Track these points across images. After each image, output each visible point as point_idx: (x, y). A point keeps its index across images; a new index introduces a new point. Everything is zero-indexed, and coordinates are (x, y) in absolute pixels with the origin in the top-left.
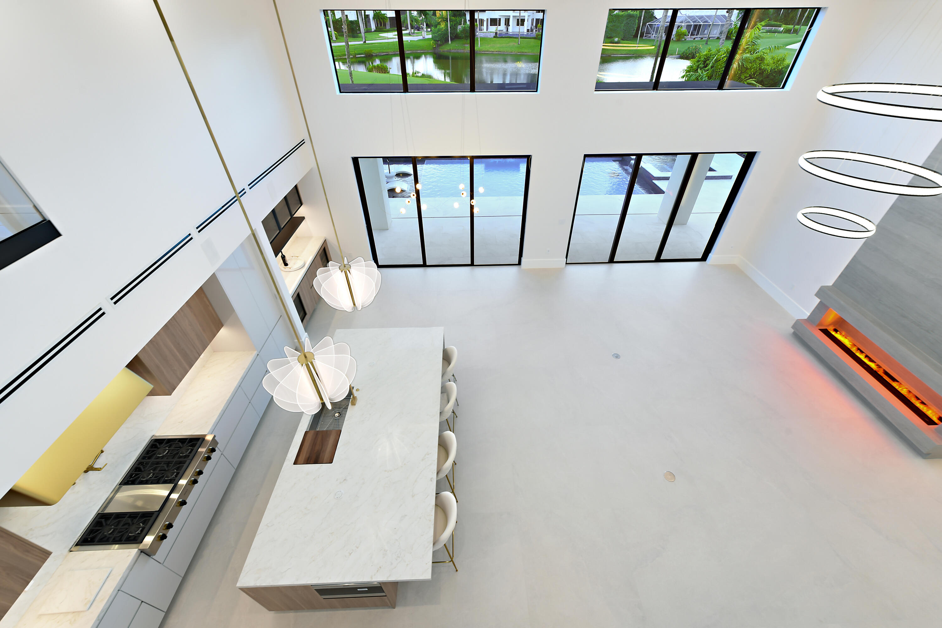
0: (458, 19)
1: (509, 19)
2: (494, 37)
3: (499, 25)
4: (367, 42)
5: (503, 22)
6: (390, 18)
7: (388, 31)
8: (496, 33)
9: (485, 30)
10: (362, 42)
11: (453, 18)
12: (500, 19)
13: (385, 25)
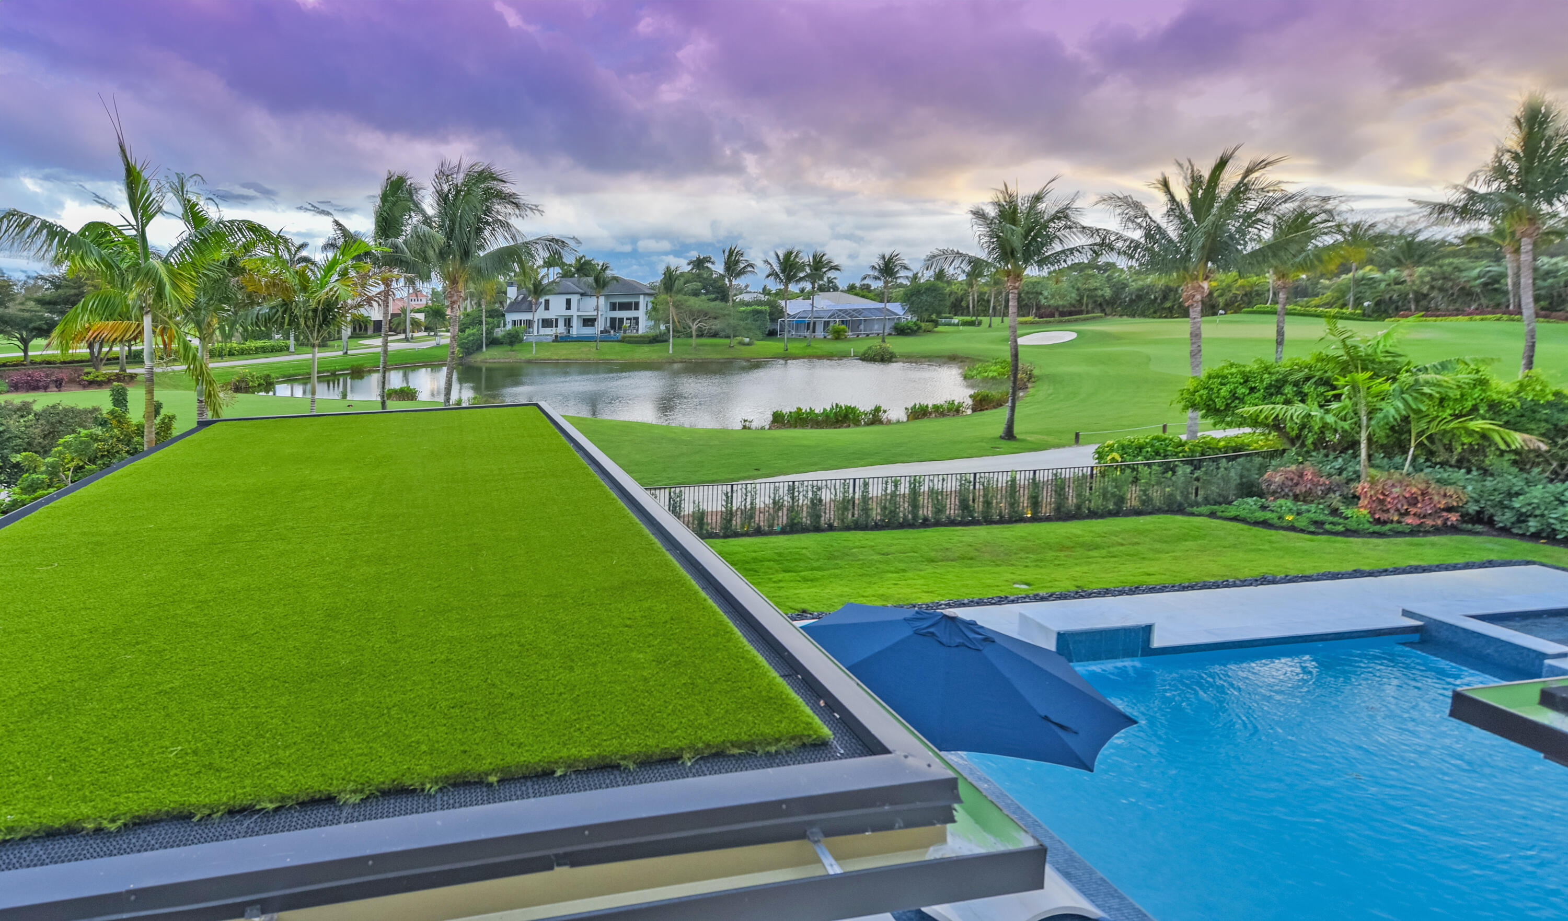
0: (496, 321)
1: (569, 320)
2: (553, 341)
3: (556, 326)
4: (349, 352)
5: (561, 323)
6: (374, 321)
7: (370, 337)
8: (556, 336)
9: (536, 333)
10: (341, 353)
11: (490, 320)
12: (557, 320)
13: (366, 329)
